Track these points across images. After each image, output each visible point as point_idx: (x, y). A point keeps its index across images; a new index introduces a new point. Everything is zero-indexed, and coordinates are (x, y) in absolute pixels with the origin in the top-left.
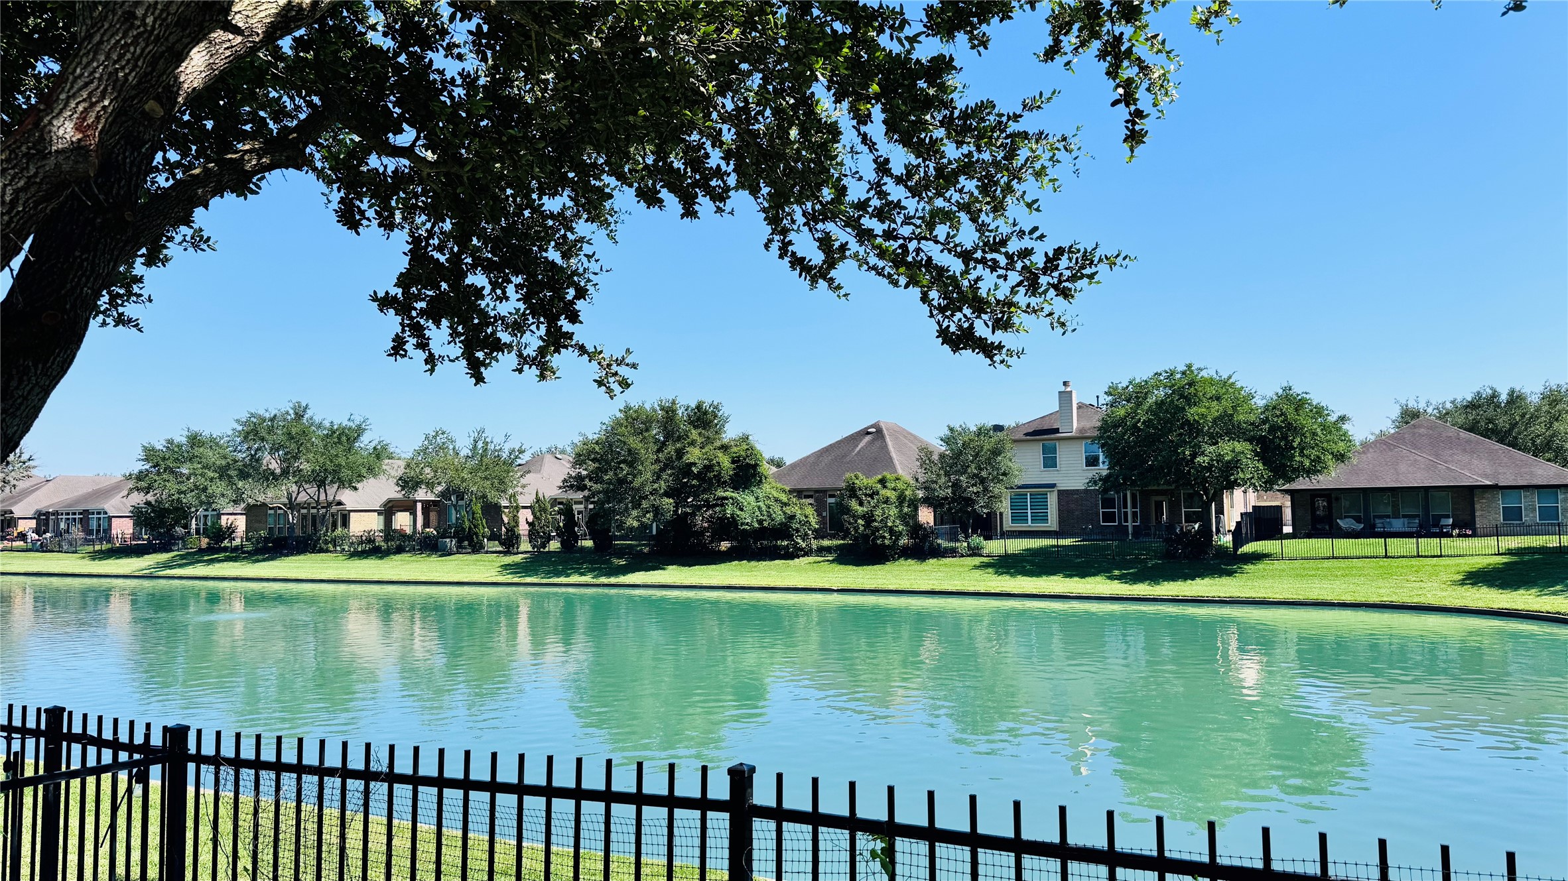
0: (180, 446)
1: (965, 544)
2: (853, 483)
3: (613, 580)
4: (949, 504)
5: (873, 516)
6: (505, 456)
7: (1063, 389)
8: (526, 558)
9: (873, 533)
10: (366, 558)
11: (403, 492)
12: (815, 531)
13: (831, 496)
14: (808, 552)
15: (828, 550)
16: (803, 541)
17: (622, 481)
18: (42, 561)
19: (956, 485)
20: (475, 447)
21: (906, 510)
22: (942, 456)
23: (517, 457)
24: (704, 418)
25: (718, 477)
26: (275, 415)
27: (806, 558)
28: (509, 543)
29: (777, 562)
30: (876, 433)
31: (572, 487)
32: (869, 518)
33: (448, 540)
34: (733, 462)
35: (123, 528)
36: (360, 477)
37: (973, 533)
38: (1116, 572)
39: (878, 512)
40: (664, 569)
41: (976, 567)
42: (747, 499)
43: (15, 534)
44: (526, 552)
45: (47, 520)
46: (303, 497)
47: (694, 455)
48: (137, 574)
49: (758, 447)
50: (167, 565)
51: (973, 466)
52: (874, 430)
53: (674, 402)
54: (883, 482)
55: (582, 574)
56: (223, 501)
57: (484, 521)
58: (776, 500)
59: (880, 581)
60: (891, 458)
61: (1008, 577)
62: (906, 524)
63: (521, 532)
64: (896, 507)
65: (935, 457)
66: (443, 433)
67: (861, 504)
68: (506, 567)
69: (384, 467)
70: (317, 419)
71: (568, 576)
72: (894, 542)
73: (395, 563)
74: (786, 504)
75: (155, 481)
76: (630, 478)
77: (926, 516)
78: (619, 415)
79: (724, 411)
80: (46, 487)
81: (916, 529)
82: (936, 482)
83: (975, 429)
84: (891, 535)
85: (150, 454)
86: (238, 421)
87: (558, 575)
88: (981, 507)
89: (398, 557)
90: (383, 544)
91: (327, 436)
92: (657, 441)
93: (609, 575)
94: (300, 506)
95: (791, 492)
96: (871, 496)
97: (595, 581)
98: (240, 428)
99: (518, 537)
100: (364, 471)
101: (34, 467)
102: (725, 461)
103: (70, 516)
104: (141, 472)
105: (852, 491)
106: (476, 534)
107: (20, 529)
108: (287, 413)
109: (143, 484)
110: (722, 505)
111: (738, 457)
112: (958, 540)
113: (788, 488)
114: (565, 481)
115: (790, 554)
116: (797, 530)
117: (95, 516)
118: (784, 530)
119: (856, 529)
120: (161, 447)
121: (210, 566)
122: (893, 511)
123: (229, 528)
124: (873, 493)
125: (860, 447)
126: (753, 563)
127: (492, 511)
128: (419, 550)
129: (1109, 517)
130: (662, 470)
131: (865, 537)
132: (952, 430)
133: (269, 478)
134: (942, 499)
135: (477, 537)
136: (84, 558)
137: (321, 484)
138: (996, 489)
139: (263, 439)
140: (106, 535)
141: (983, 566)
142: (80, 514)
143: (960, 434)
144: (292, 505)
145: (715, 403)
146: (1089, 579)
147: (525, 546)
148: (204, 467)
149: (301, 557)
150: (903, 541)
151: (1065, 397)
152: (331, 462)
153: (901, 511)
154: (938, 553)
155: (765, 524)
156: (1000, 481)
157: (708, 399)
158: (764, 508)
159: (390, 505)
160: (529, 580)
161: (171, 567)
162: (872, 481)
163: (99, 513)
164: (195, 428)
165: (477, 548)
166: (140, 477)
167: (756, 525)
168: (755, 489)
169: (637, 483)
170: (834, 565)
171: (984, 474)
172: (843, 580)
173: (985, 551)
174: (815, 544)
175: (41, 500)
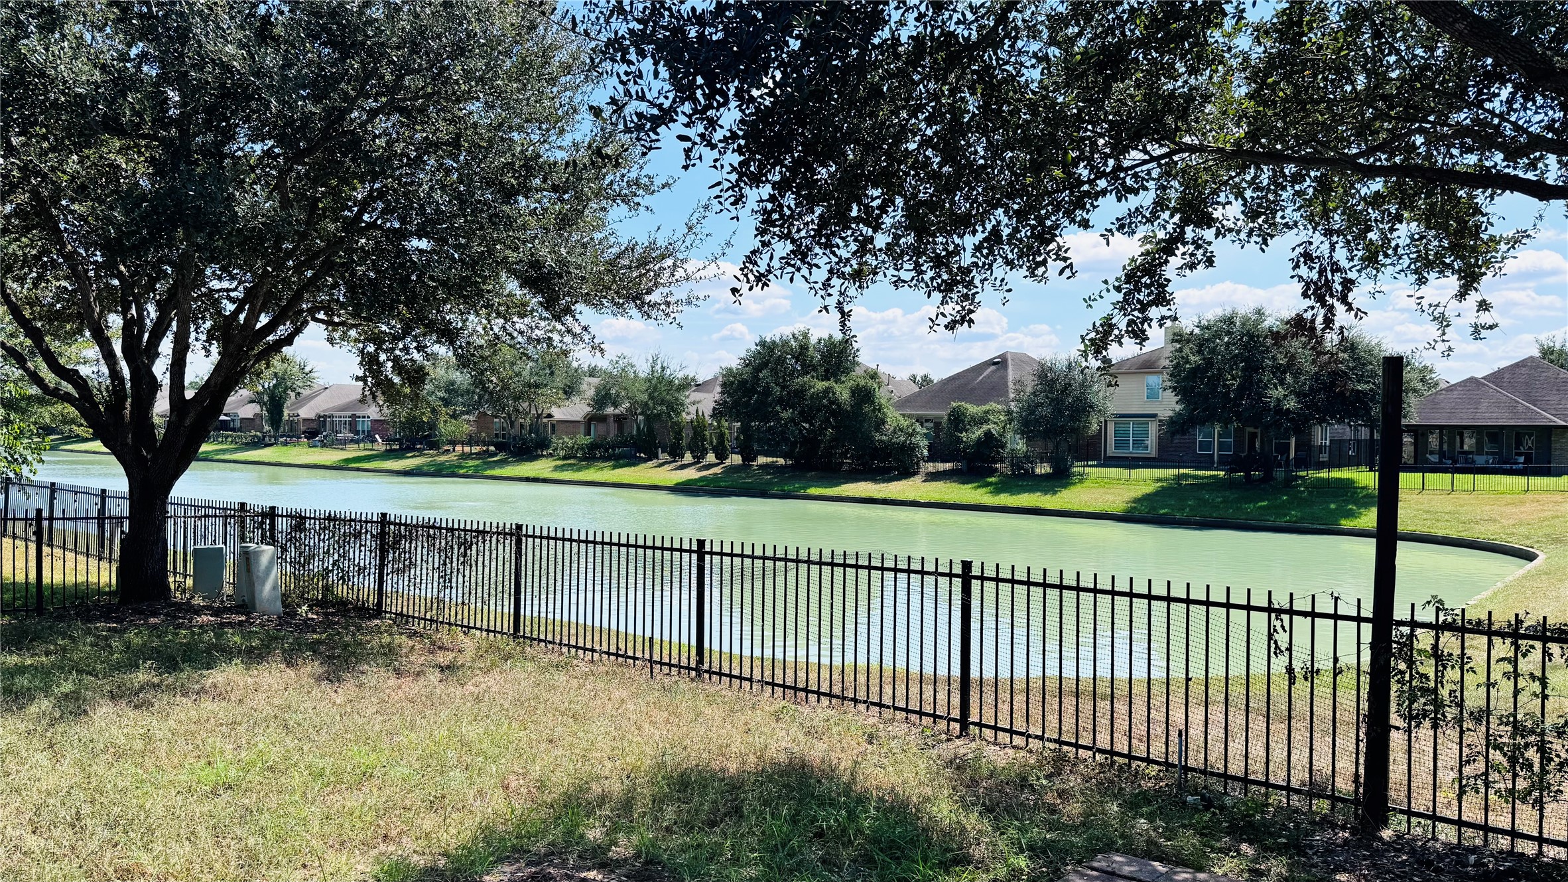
2: (959, 412)
11: (597, 408)
20: (652, 371)
30: (1001, 363)
33: (628, 449)
45: (325, 421)
52: (999, 360)
53: (805, 335)
60: (1007, 388)
63: (685, 445)
78: (756, 349)
80: (325, 394)
99: (682, 448)
103: (342, 419)
117: (361, 419)
125: (983, 376)
128: (608, 457)
129: (1205, 446)
135: (651, 447)
140: (369, 435)
142: (346, 417)
147: (688, 457)
159: (589, 417)
163: (364, 417)
165: (652, 457)
175: (320, 405)
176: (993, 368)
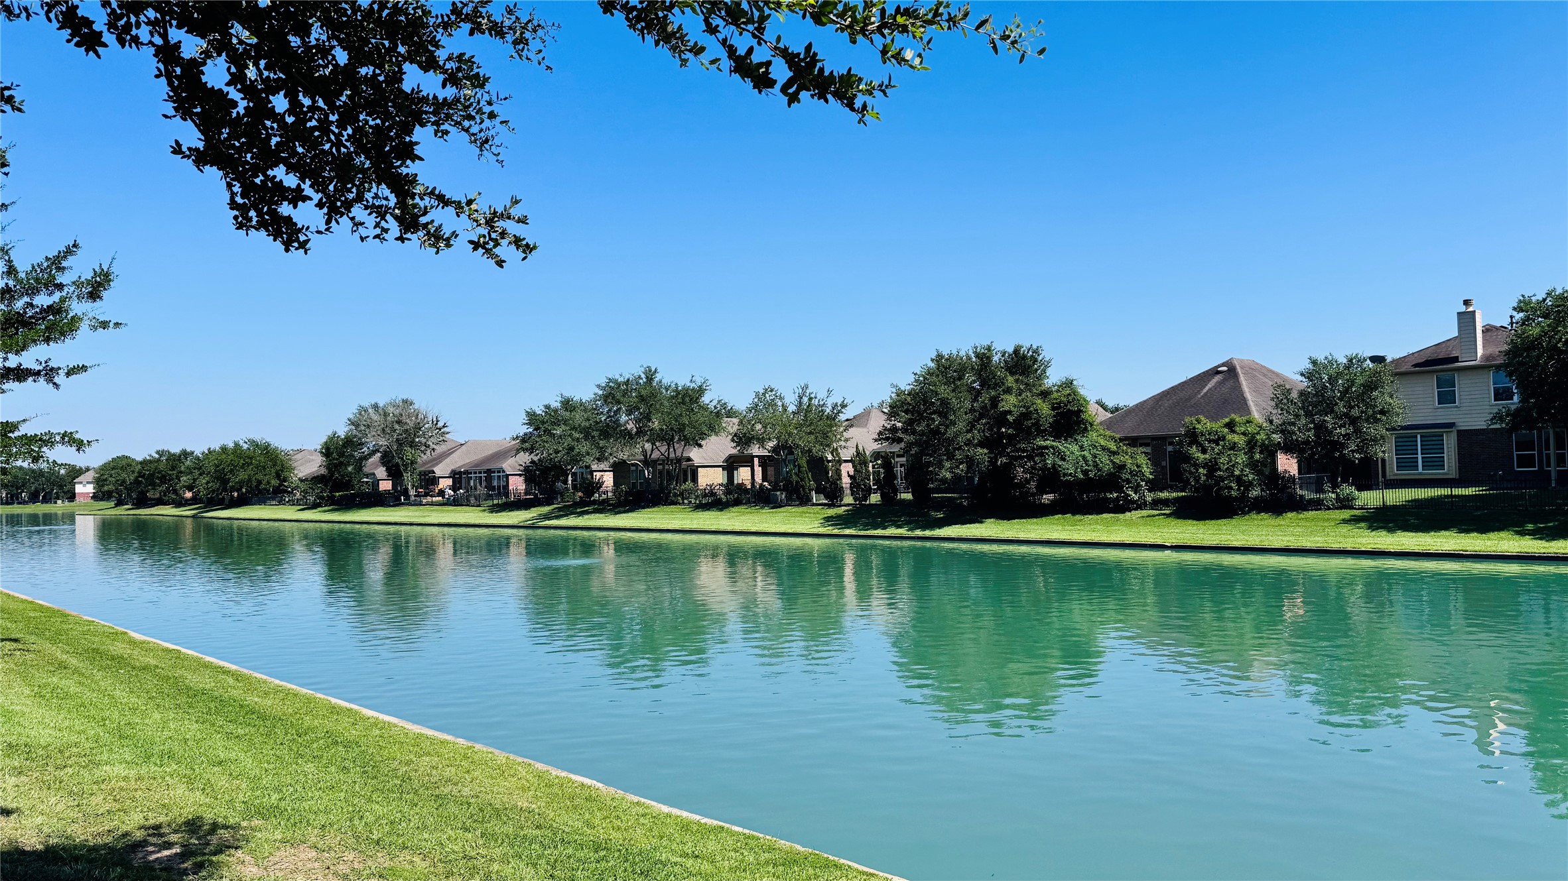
0: (556, 411)
1: (1334, 496)
2: (1194, 428)
3: (928, 533)
4: (1311, 449)
5: (1217, 464)
6: (828, 411)
7: (1463, 309)
8: (847, 511)
9: (1217, 483)
10: (708, 510)
11: (739, 448)
12: (1148, 481)
13: (1171, 444)
14: (1140, 506)
15: (1165, 503)
16: (1136, 493)
17: (936, 432)
18: (453, 514)
19: (1320, 428)
20: (800, 403)
21: (1257, 456)
22: (1302, 393)
23: (840, 412)
24: (1022, 364)
25: (1037, 424)
26: (628, 380)
27: (1139, 511)
28: (833, 494)
29: (1105, 515)
30: (1229, 372)
31: (887, 439)
32: (1212, 466)
33: (778, 493)
34: (1053, 409)
35: (517, 484)
36: (703, 436)
37: (1343, 481)
38: (1530, 526)
39: (1223, 460)
40: (981, 522)
41: (1345, 521)
42: (1071, 448)
43: (437, 491)
44: (848, 505)
45: (461, 477)
46: (656, 455)
47: (1010, 402)
48: (522, 524)
49: (1082, 392)
50: (547, 517)
51: (1341, 404)
52: (1225, 369)
53: (989, 348)
54: (1231, 426)
55: (899, 527)
56: (588, 459)
57: (810, 476)
58: (1104, 449)
59: (1224, 537)
60: (1245, 400)
61: (1384, 533)
62: (1259, 473)
63: (844, 485)
64: (1245, 453)
65: (1294, 395)
66: (772, 391)
67: (1204, 451)
68: (828, 519)
69: (724, 425)
70: (665, 382)
72: (1243, 493)
73: (733, 514)
74: (1114, 453)
75: (537, 442)
76: (942, 429)
77: (1287, 464)
78: (932, 365)
79: (1045, 355)
80: (460, 450)
81: (1273, 478)
82: (1294, 424)
83: (1345, 361)
84: (1239, 485)
85: (532, 418)
86: (598, 386)
87: (875, 527)
88: (1353, 451)
89: (735, 509)
90: (723, 496)
91: (672, 397)
92: (971, 389)
93: (924, 528)
94: (655, 462)
95: (1121, 440)
96: (1217, 442)
97: (910, 534)
98: (601, 392)
99: (841, 489)
100: (704, 429)
101: (448, 433)
102: (1044, 408)
103: (478, 475)
104: (525, 434)
106: (803, 487)
107: (440, 486)
108: (640, 377)
109: (527, 445)
110: (1042, 455)
111: (1059, 404)
112: (1323, 491)
113: (1118, 436)
114: (880, 433)
115: (1121, 507)
116: (1128, 481)
117: (496, 474)
118: (1112, 481)
119: (1197, 479)
120: (540, 412)
121: (581, 518)
122: (1242, 458)
123: (597, 483)
124: (1219, 439)
125: (1207, 388)
126: (1078, 517)
127: (818, 465)
128: (754, 502)
129: (1525, 461)
130: (977, 420)
131: (1206, 488)
132: (1314, 362)
133: (628, 437)
134: (1303, 443)
135: (804, 490)
136: (484, 510)
137: (670, 442)
138: (1371, 430)
139: (619, 402)
140: (505, 490)
141: (1354, 520)
142: (485, 472)
143: (1325, 367)
144: (647, 462)
145: (1035, 347)
146: (1492, 535)
147: (848, 499)
148: (572, 429)
149: (656, 509)
150: (1255, 493)
151: (1466, 319)
152: (676, 421)
153: (1251, 457)
154: (1300, 506)
156: (1377, 421)
159: (731, 460)
160: (847, 532)
161: (549, 519)
162: (1217, 426)
163: (499, 472)
164: (567, 394)
165: (805, 501)
166: (524, 439)
167: (1081, 476)
168: (1079, 437)
169: (950, 432)
170: (1170, 520)
171: (1355, 412)
172: (1181, 536)
173: (1358, 503)
174: (1149, 497)
175: (457, 461)
176: (1218, 378)
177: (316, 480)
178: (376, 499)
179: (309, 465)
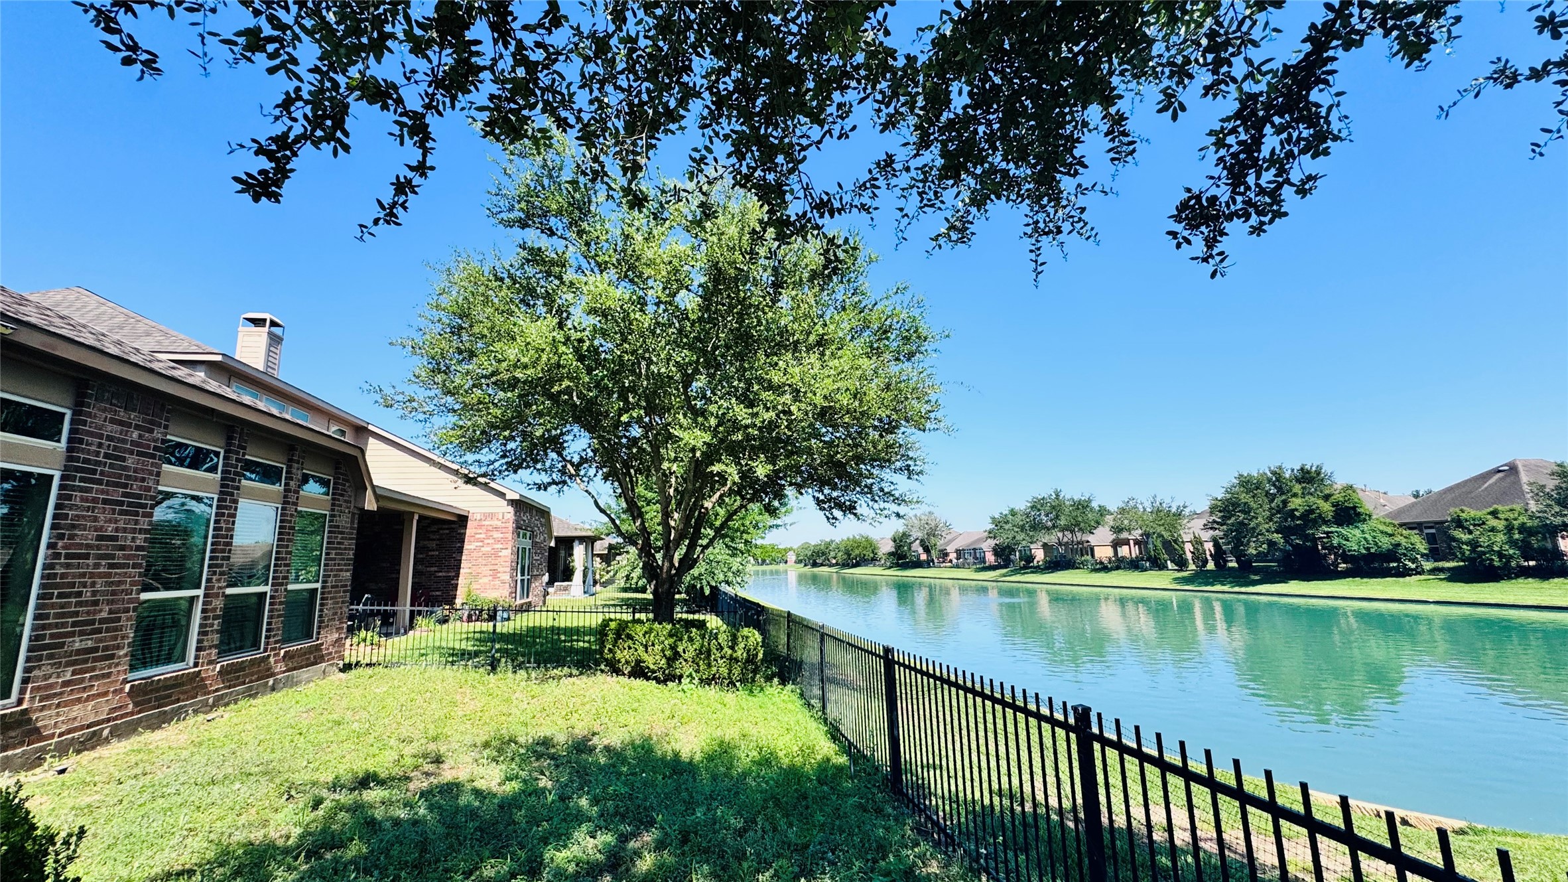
0: (1006, 516)
2: (1459, 516)
3: (1243, 589)
5: (1479, 542)
6: (1174, 511)
8: (1190, 574)
9: (1480, 557)
10: (1100, 573)
11: (1119, 535)
12: (1424, 555)
14: (1419, 571)
15: (1442, 570)
16: (1413, 564)
17: (1242, 524)
18: (956, 573)
20: (1154, 506)
23: (1182, 511)
24: (1308, 477)
25: (1321, 517)
26: (1045, 497)
27: (1418, 576)
28: (1182, 564)
29: (1388, 579)
30: (1512, 470)
31: (1212, 528)
32: (1474, 544)
33: (1145, 562)
34: (1333, 506)
35: (990, 558)
36: (1094, 528)
39: (1484, 539)
40: (1289, 583)
42: (1353, 533)
43: (948, 560)
44: (1192, 570)
45: (961, 553)
46: (1065, 540)
47: (1296, 503)
48: (992, 579)
50: (1004, 576)
52: (1509, 467)
53: (1280, 468)
54: (1493, 513)
55: (1224, 585)
56: (1027, 543)
57: (1164, 550)
58: (1382, 532)
64: (1504, 534)
66: (1133, 500)
67: (1468, 533)
68: (1175, 579)
69: (1105, 520)
70: (1067, 497)
71: (1213, 585)
72: (1506, 563)
73: (1114, 576)
74: (1391, 535)
75: (997, 533)
76: (1247, 522)
78: (1236, 481)
79: (1327, 470)
80: (959, 538)
84: (1500, 558)
85: (994, 520)
86: (1028, 501)
87: (1206, 585)
89: (1116, 572)
90: (1109, 564)
91: (1072, 506)
92: (1268, 495)
93: (1241, 586)
94: (1066, 543)
95: (1399, 525)
96: (1479, 526)
97: (1231, 590)
98: (1030, 505)
99: (1187, 560)
100: (1094, 523)
101: (953, 529)
102: (1325, 506)
103: (969, 551)
104: (991, 529)
105: (1459, 523)
106: (1162, 559)
107: (950, 558)
108: (1051, 495)
109: (994, 535)
110: (1328, 538)
111: (1339, 503)
114: (1207, 525)
115: (1404, 573)
116: (1405, 555)
118: (1392, 554)
119: (1463, 554)
120: (998, 517)
121: (1025, 576)
122: (1500, 538)
123: (1034, 556)
124: (1482, 523)
125: (1485, 484)
126: (1365, 580)
127: (1168, 544)
128: (1130, 568)
130: (1273, 516)
131: (1471, 560)
133: (1047, 530)
135: (1162, 561)
136: (972, 571)
137: (1072, 532)
139: (1040, 510)
140: (983, 560)
142: (973, 550)
144: (1061, 544)
145: (1319, 465)
147: (1192, 567)
148: (1014, 526)
149: (1066, 572)
150: (1517, 563)
152: (1076, 519)
153: (1510, 537)
155: (1373, 551)
157: (1311, 463)
158: (1370, 538)
159: (1115, 542)
160: (1189, 588)
161: (1007, 577)
162: (1482, 514)
163: (979, 550)
164: (1012, 507)
165: (1163, 567)
167: (1364, 552)
168: (1359, 525)
169: (1253, 524)
170: (1446, 583)
172: (1444, 594)
174: (1428, 565)
175: (959, 544)
176: (1500, 475)
177: (891, 554)
178: (918, 564)
179: (887, 547)
